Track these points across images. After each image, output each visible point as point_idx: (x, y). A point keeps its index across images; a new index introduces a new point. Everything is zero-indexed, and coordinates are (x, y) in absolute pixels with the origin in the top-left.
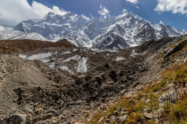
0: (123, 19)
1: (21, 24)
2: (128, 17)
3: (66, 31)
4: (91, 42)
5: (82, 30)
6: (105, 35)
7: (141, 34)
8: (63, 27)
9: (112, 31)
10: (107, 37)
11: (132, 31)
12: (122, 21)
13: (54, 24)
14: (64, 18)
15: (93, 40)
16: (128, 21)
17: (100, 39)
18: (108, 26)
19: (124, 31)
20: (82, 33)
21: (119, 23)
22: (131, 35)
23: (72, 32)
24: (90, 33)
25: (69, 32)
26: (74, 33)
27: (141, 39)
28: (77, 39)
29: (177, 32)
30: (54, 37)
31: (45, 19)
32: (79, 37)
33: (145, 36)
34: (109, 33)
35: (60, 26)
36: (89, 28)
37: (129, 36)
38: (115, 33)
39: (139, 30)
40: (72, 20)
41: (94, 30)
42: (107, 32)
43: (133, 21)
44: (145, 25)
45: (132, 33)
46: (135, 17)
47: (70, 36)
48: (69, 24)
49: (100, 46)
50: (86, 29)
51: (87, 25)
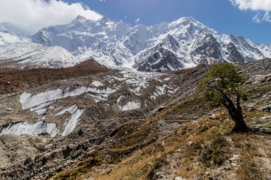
0: (178, 26)
1: (40, 33)
2: (184, 24)
3: (100, 43)
4: (133, 58)
5: (121, 41)
6: (152, 50)
7: (201, 48)
8: (96, 36)
9: (161, 45)
10: (154, 53)
11: (189, 45)
12: (176, 29)
13: (85, 33)
14: (98, 24)
15: (135, 57)
16: (184, 30)
17: (145, 55)
18: (157, 36)
19: (177, 44)
20: (122, 45)
21: (171, 33)
22: (186, 50)
23: (108, 45)
24: (132, 46)
25: (105, 44)
26: (111, 46)
27: (200, 56)
28: (114, 55)
29: (252, 46)
30: (84, 50)
31: (72, 25)
32: (118, 51)
33: (205, 53)
34: (157, 47)
35: (93, 35)
36: (131, 39)
37: (185, 51)
38: (165, 47)
39: (198, 44)
40: (109, 27)
41: (137, 42)
42: (155, 45)
43: (191, 30)
44: (207, 36)
45: (189, 47)
46: (195, 24)
47: (105, 50)
48: (104, 33)
49: (145, 65)
50: (128, 40)
51: (128, 34)
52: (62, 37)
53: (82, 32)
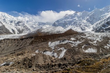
3: (74, 22)
4: (92, 26)
5: (84, 20)
6: (104, 20)
8: (73, 20)
10: (106, 22)
13: (68, 20)
14: (74, 15)
15: (93, 25)
17: (99, 24)
20: (85, 21)
24: (91, 20)
25: (77, 22)
26: (79, 23)
28: (81, 26)
30: (68, 26)
31: (64, 18)
32: (83, 24)
35: (71, 20)
36: (90, 17)
41: (94, 18)
42: (107, 17)
47: (77, 25)
48: (76, 18)
49: (100, 29)
50: (88, 19)
51: (88, 15)
52: (61, 23)
53: (67, 19)
